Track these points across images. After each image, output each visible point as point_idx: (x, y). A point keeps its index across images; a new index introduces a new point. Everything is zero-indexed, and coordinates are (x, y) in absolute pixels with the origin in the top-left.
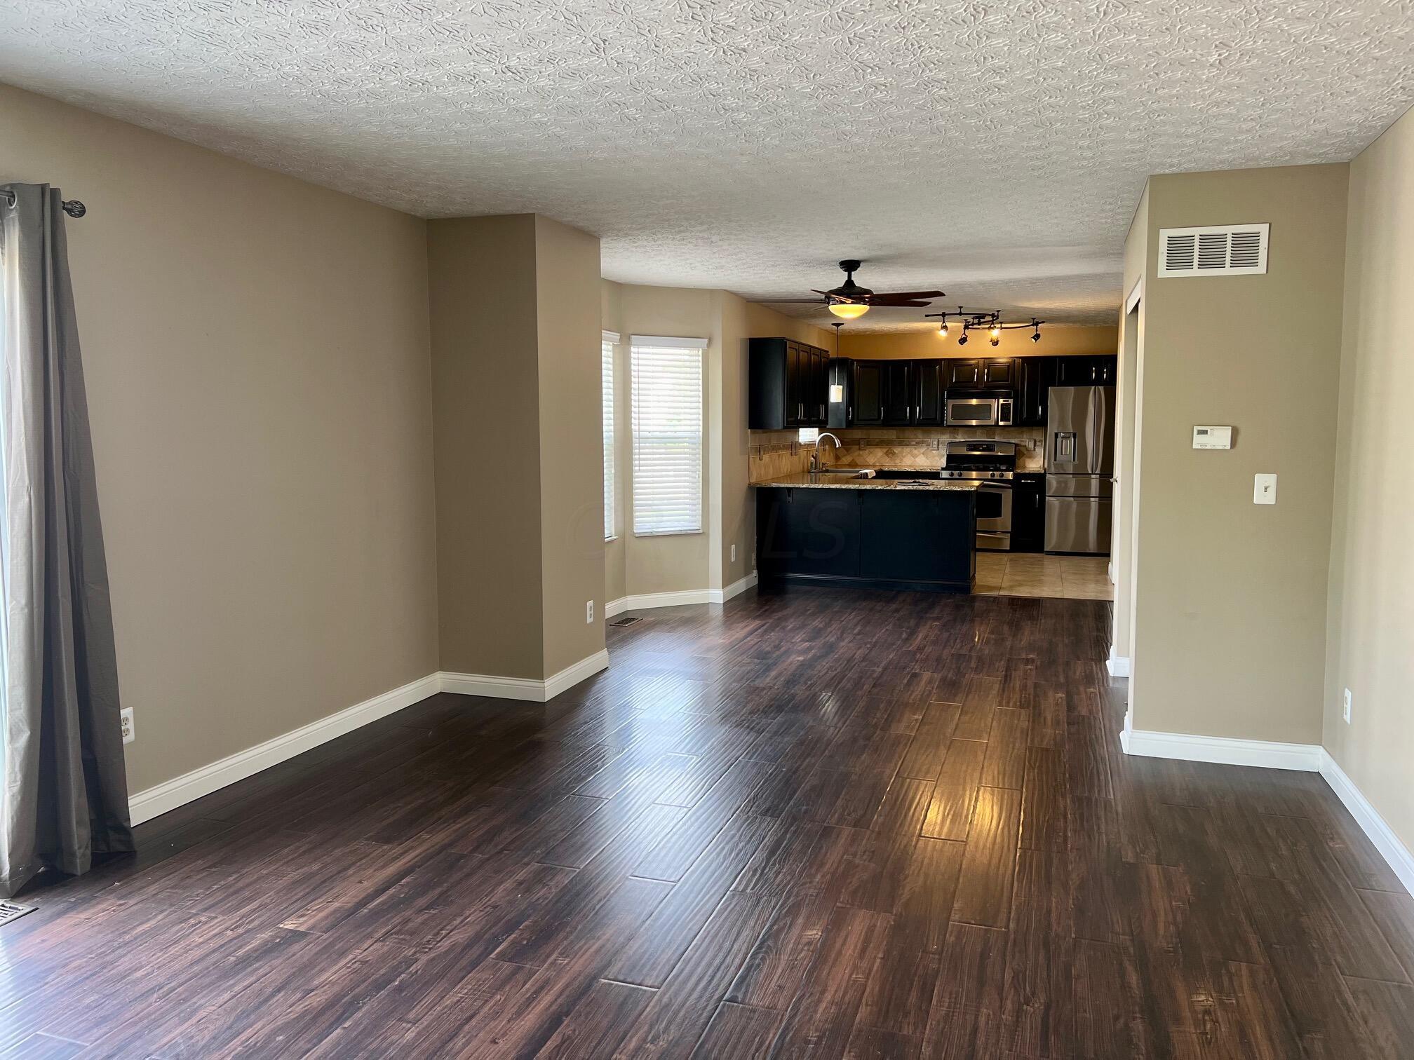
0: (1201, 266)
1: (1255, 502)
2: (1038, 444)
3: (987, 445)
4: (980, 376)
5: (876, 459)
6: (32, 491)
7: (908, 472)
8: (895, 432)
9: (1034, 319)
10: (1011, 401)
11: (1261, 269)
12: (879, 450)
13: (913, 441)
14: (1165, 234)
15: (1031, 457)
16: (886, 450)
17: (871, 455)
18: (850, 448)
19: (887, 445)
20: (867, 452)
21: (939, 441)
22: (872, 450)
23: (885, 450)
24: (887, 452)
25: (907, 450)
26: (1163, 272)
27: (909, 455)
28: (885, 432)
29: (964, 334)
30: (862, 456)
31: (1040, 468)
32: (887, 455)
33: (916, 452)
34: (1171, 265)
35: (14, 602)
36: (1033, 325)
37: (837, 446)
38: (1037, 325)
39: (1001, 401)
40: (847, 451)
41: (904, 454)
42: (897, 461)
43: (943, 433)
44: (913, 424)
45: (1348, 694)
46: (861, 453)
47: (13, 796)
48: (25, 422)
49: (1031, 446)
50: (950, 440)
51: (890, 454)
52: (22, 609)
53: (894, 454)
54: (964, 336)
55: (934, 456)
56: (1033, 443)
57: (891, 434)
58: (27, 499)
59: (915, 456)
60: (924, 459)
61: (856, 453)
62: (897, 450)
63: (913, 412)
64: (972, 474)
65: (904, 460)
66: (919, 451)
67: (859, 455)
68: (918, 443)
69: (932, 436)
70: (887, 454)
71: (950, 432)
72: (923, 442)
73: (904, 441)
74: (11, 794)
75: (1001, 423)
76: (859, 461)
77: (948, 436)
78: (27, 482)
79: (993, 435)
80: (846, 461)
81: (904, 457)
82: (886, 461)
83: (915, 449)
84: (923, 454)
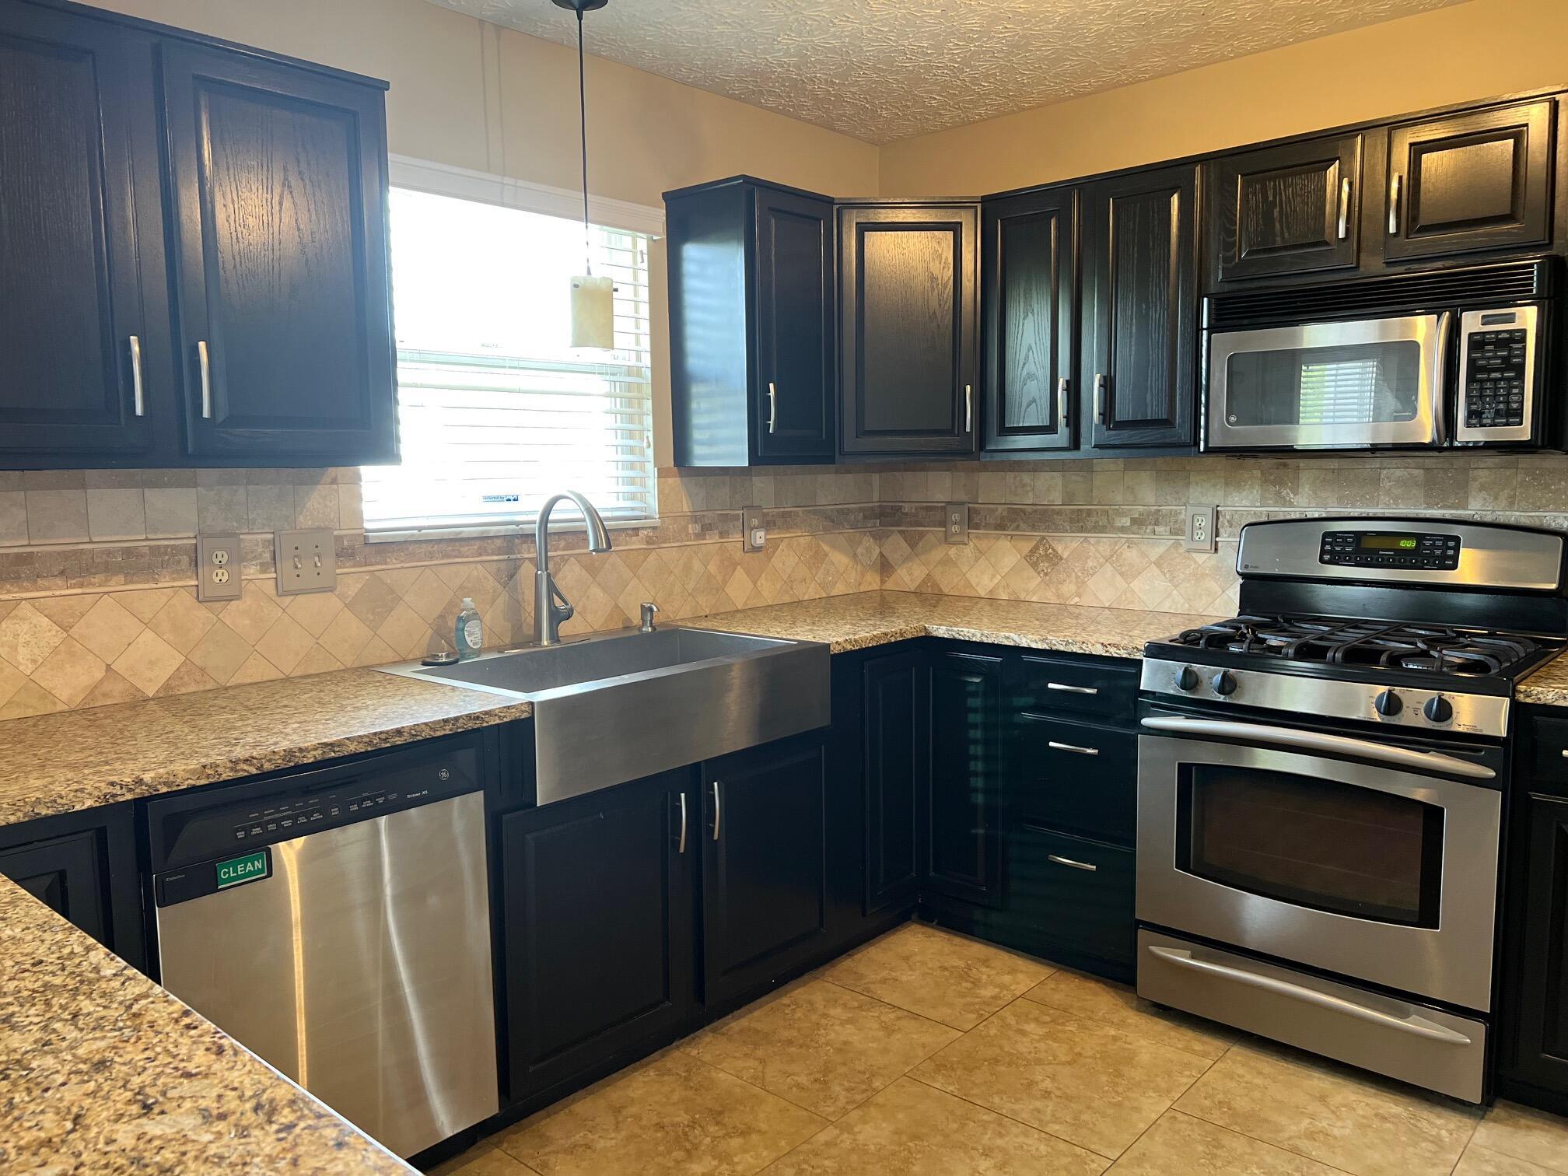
5: (998, 578)
10: (1525, 322)
12: (1004, 544)
13: (1124, 513)
16: (1032, 544)
17: (982, 561)
18: (922, 535)
19: (1034, 528)
20: (968, 551)
21: (1217, 515)
22: (984, 544)
23: (1026, 547)
24: (1033, 551)
25: (1099, 546)
27: (1108, 567)
30: (955, 566)
32: (1034, 566)
33: (1131, 555)
39: (1472, 322)
40: (913, 546)
41: (1090, 564)
42: (1068, 588)
43: (1234, 482)
46: (953, 551)
50: (1262, 512)
51: (1041, 559)
53: (1055, 559)
55: (1199, 576)
59: (1128, 574)
60: (1161, 583)
61: (938, 554)
62: (1067, 545)
65: (1092, 583)
66: (1144, 555)
67: (947, 562)
68: (1139, 523)
69: (1193, 495)
70: (1033, 559)
71: (1265, 481)
72: (1158, 518)
73: (1089, 513)
75: (1471, 432)
76: (948, 583)
79: (1461, 490)
80: (907, 578)
81: (1091, 574)
82: (1032, 586)
83: (1130, 544)
84: (1158, 564)
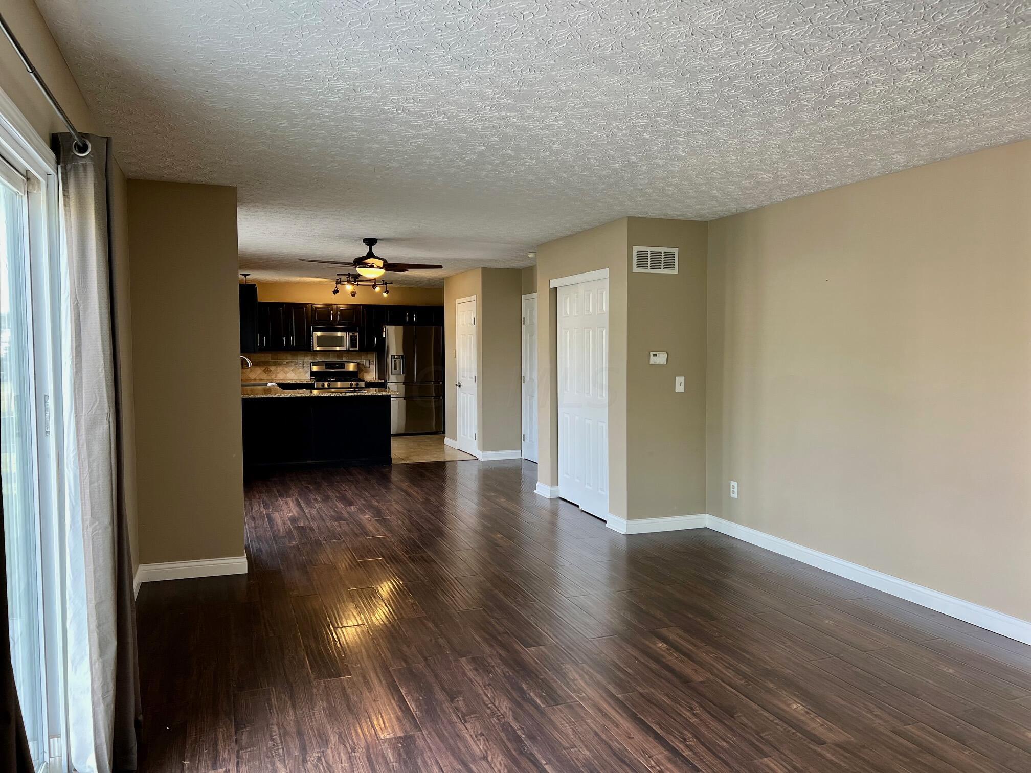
0: (652, 267)
1: (676, 391)
2: (371, 363)
3: (339, 364)
4: (335, 316)
5: (256, 376)
6: (111, 418)
7: (290, 384)
8: (270, 355)
9: (383, 280)
10: (357, 334)
11: (675, 271)
12: (259, 368)
13: (285, 362)
14: (636, 249)
15: (367, 372)
17: (252, 372)
19: (265, 365)
20: (249, 370)
21: (303, 361)
22: (253, 369)
23: (263, 368)
24: (265, 369)
25: (280, 367)
26: (635, 270)
27: (282, 372)
28: (263, 355)
29: (336, 287)
30: (245, 373)
31: (373, 379)
32: (265, 373)
33: (286, 369)
34: (639, 266)
35: (97, 523)
36: (383, 284)
37: (249, 366)
38: (386, 285)
39: (351, 334)
41: (278, 371)
42: (273, 376)
43: (306, 356)
44: (288, 349)
45: (734, 484)
47: (107, 706)
48: (104, 354)
49: (367, 364)
50: (311, 361)
51: (267, 371)
52: (106, 528)
53: (270, 371)
54: (336, 289)
55: (300, 373)
56: (368, 363)
57: (268, 357)
58: (107, 426)
59: (286, 373)
60: (293, 374)
62: (272, 368)
63: (288, 340)
64: (337, 385)
65: (279, 375)
66: (289, 369)
68: (288, 363)
69: (298, 357)
70: (265, 371)
71: (311, 356)
72: (292, 362)
73: (277, 362)
74: (106, 704)
75: (350, 349)
77: (310, 358)
78: (107, 410)
79: (341, 357)
81: (278, 373)
82: (265, 376)
83: (286, 367)
84: (292, 371)
